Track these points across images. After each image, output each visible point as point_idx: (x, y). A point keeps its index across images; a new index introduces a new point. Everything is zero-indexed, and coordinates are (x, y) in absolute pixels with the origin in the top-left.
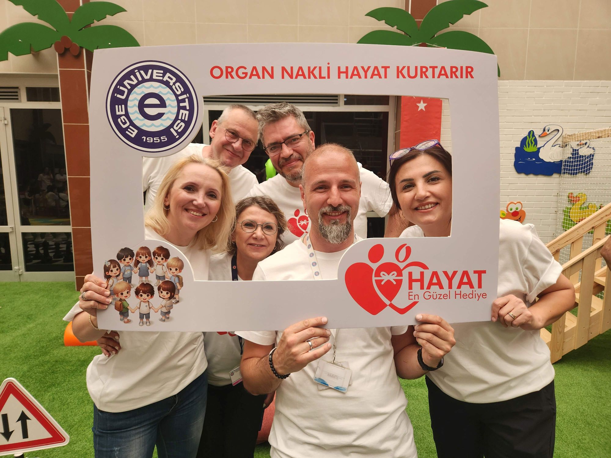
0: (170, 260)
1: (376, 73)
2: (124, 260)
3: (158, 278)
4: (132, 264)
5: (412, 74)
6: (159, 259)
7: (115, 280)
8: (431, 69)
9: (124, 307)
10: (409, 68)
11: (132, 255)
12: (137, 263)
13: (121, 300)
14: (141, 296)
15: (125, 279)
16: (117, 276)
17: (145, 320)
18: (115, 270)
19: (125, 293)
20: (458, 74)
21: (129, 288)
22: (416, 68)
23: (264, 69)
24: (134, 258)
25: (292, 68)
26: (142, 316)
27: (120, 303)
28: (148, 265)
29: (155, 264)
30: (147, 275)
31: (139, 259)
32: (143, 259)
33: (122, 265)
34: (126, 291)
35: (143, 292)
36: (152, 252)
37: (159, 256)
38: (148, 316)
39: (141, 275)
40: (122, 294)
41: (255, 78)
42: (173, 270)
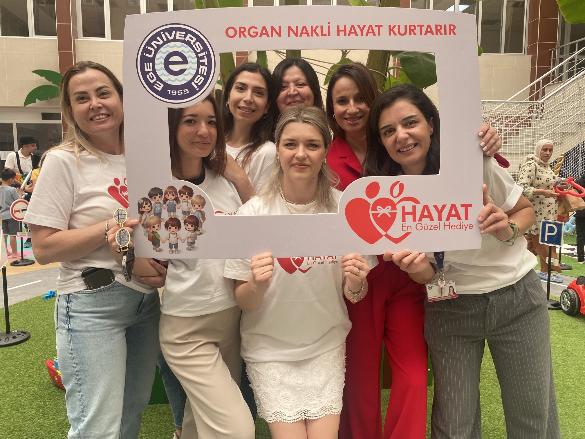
0: (193, 198)
1: (371, 31)
2: (155, 198)
3: (184, 213)
4: (161, 202)
5: (402, 31)
6: (185, 197)
7: (147, 215)
8: (419, 27)
9: (156, 238)
10: (399, 26)
11: (161, 193)
12: (166, 200)
13: (153, 232)
14: (170, 228)
15: (156, 214)
16: (149, 212)
17: (174, 249)
18: (147, 206)
19: (156, 226)
20: (443, 31)
21: (160, 222)
22: (406, 26)
23: (272, 28)
24: (163, 196)
25: (297, 27)
26: (171, 246)
27: (152, 234)
28: (175, 202)
29: (181, 201)
30: (174, 211)
31: (167, 197)
32: (171, 197)
33: (153, 202)
34: (157, 225)
35: (171, 226)
36: (178, 190)
37: (184, 194)
38: (176, 246)
39: (169, 211)
40: (154, 227)
41: (264, 36)
42: (197, 206)
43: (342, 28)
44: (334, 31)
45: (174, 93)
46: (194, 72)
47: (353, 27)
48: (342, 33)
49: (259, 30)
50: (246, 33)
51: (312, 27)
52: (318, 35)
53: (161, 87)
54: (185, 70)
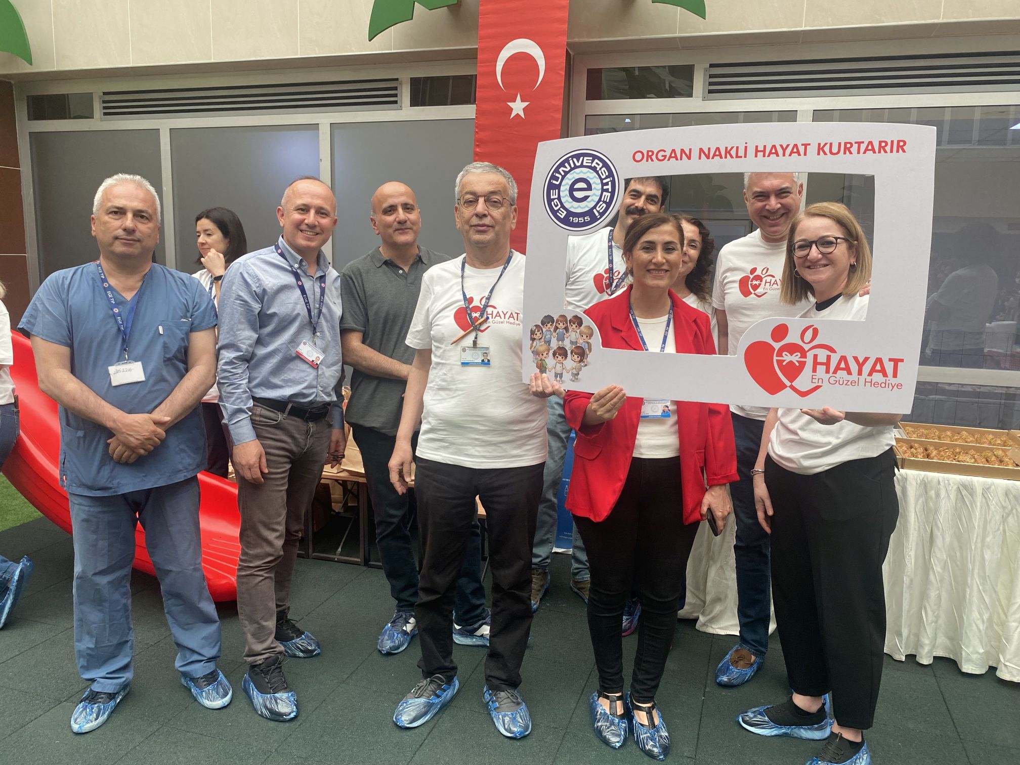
0: (582, 328)
1: (795, 150)
2: (547, 326)
3: (572, 343)
4: (552, 330)
5: (835, 150)
6: (574, 326)
7: (538, 342)
8: (857, 145)
9: (543, 366)
10: (831, 144)
11: (553, 322)
12: (556, 328)
13: (541, 360)
14: (557, 357)
15: (545, 342)
16: (540, 339)
17: (558, 379)
18: (538, 333)
19: (545, 354)
20: (888, 148)
21: (549, 350)
23: (682, 151)
24: (554, 324)
25: (709, 149)
26: (556, 375)
27: (540, 362)
28: (565, 332)
29: (570, 330)
30: (563, 340)
31: (558, 325)
32: (561, 325)
33: (544, 330)
34: (546, 353)
35: (559, 355)
36: (568, 320)
37: (574, 323)
38: (561, 375)
39: (558, 340)
40: (543, 355)
41: (673, 160)
42: (585, 336)
43: (761, 148)
44: (751, 151)
45: (576, 220)
47: (774, 146)
48: (760, 154)
49: (668, 154)
50: (654, 157)
51: (726, 148)
52: (732, 157)
53: (564, 215)
54: (589, 196)
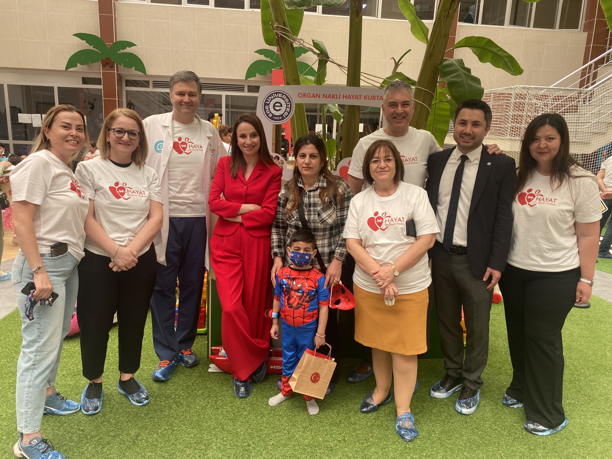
0: (279, 160)
6: (276, 160)
37: (276, 159)
41: (313, 97)
42: (280, 164)
43: (345, 96)
44: (342, 97)
45: (276, 118)
46: (284, 110)
47: (349, 95)
48: (345, 98)
49: (312, 95)
50: (306, 96)
51: (333, 95)
52: (335, 98)
53: (271, 116)
54: (281, 109)
